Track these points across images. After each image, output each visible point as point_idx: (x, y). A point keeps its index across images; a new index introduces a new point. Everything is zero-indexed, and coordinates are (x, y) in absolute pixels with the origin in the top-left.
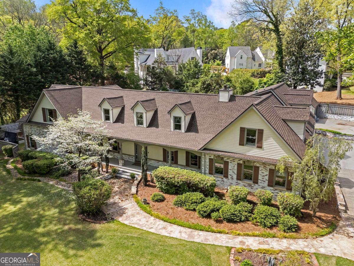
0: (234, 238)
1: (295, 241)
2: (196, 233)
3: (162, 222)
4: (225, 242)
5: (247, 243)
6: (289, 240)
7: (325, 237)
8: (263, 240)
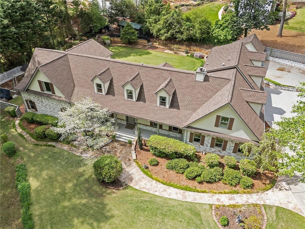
0: (213, 196)
1: (250, 195)
2: (187, 193)
3: (162, 185)
4: (207, 200)
5: (221, 200)
6: (247, 195)
7: (269, 191)
8: (231, 196)
